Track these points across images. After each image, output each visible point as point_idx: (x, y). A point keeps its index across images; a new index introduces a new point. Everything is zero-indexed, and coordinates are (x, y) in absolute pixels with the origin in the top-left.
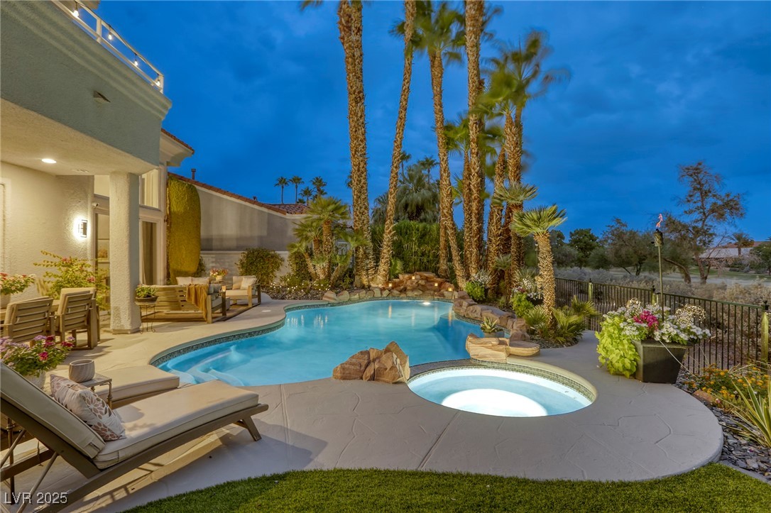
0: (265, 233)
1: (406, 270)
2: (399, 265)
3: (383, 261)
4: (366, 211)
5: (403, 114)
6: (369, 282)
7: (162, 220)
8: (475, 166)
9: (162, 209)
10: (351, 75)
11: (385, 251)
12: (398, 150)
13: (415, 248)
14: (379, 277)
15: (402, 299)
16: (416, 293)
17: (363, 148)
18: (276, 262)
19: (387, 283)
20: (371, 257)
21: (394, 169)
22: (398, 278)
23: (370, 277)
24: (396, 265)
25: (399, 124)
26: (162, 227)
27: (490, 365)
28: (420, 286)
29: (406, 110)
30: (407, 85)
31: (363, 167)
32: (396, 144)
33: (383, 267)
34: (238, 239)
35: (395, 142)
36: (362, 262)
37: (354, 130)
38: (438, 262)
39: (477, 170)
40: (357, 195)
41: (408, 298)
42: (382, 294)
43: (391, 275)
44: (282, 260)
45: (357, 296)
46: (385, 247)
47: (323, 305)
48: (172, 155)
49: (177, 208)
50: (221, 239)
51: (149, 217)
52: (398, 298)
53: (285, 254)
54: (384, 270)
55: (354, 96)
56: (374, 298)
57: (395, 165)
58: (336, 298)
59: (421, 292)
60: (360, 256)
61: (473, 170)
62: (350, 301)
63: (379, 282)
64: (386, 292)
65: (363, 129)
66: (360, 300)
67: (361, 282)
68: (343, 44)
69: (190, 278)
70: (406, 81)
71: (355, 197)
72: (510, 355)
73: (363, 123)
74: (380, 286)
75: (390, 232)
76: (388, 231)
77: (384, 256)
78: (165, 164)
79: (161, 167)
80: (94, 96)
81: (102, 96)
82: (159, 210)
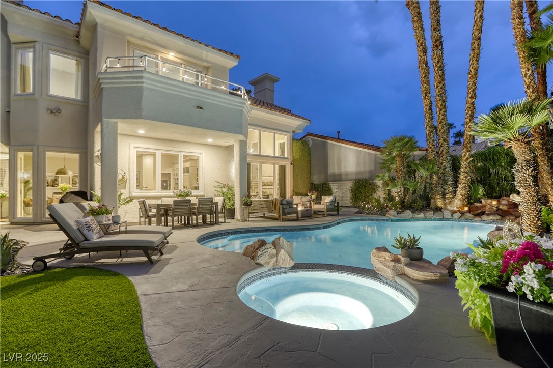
0: (373, 168)
1: (489, 195)
2: (481, 191)
3: (461, 186)
4: (445, 143)
5: (476, 44)
6: (445, 205)
7: (289, 163)
9: (289, 158)
10: (417, 31)
11: (462, 177)
12: (472, 81)
14: (456, 201)
15: (476, 222)
16: (492, 218)
17: (441, 88)
18: (374, 188)
19: (464, 206)
20: (449, 183)
21: (469, 99)
22: (481, 202)
23: (447, 201)
24: (476, 191)
25: (472, 55)
26: (289, 167)
27: (384, 280)
28: (499, 211)
29: (479, 39)
30: (479, 15)
31: (442, 105)
32: (470, 76)
33: (461, 191)
34: (357, 173)
35: (469, 74)
36: (436, 187)
37: (423, 76)
40: (429, 131)
41: (483, 221)
42: (452, 216)
43: (471, 200)
44: (378, 187)
45: (422, 215)
46: (462, 173)
47: (384, 220)
48: (296, 126)
49: (296, 156)
51: (283, 163)
52: (472, 221)
53: (379, 183)
54: (461, 195)
55: (421, 47)
56: (443, 219)
57: (470, 96)
58: (396, 215)
59: (499, 217)
60: (434, 182)
62: (413, 219)
63: (457, 203)
64: (456, 216)
65: (441, 72)
66: (425, 219)
67: (436, 205)
68: (409, 8)
70: (478, 11)
71: (428, 132)
73: (440, 67)
74: (455, 209)
75: (467, 159)
76: (464, 159)
77: (461, 182)
78: (291, 132)
79: (288, 134)
80: (197, 109)
81: (201, 108)
82: (287, 158)
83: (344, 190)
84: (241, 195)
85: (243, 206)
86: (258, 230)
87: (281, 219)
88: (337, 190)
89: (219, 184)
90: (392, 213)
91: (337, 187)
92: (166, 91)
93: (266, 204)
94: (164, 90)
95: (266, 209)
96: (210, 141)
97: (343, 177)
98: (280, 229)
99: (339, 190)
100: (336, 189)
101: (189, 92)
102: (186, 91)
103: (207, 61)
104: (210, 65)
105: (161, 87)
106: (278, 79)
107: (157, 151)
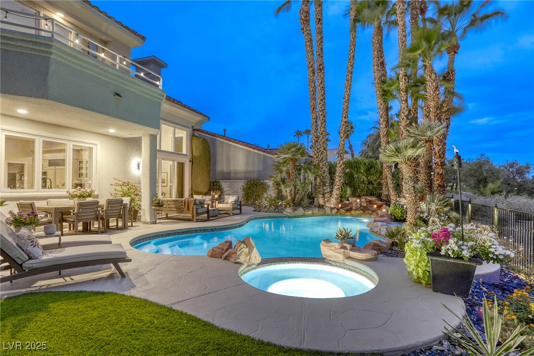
0: (261, 168)
1: (354, 195)
2: (349, 191)
3: (336, 187)
4: (325, 151)
5: (350, 76)
6: (325, 202)
7: (188, 161)
8: (405, 111)
9: (188, 154)
10: (309, 54)
11: (337, 180)
12: (346, 104)
13: (364, 178)
14: (332, 199)
15: (347, 216)
16: (358, 212)
17: (323, 105)
18: (265, 188)
19: (338, 204)
20: (327, 185)
21: (344, 119)
22: (348, 200)
23: (326, 199)
24: (346, 191)
25: (347, 85)
26: (188, 165)
27: (334, 264)
28: (362, 207)
29: (352, 73)
30: (352, 55)
31: (323, 119)
32: (345, 100)
33: (336, 192)
34: (246, 172)
35: (344, 98)
36: (319, 188)
37: (312, 93)
38: (381, 189)
39: (406, 114)
40: (315, 140)
41: (352, 215)
42: (331, 211)
43: (341, 198)
44: (269, 186)
45: (310, 212)
46: (337, 177)
47: (283, 217)
48: (195, 122)
49: (196, 153)
50: (236, 172)
51: (182, 160)
52: (344, 215)
53: (270, 183)
54: (336, 194)
55: (311, 69)
56: (325, 214)
57: (344, 116)
58: (292, 212)
59: (362, 212)
60: (318, 184)
61: (402, 114)
62: (304, 216)
63: (333, 202)
64: (334, 211)
65: (323, 92)
66: (313, 215)
67: (318, 203)
68: (303, 33)
69: (201, 196)
70: (351, 51)
71: (314, 141)
72: (349, 258)
73: (322, 87)
74: (332, 206)
75: (341, 166)
76: (339, 165)
77: (336, 184)
78: (191, 127)
79: (188, 129)
80: (114, 95)
81: (118, 95)
82: (186, 155)
83: (236, 188)
84: (150, 195)
85: (153, 207)
86: (179, 233)
87: (195, 220)
88: (228, 189)
89: (118, 182)
90: (289, 211)
91: (228, 186)
92: (79, 68)
93: (175, 204)
94: (77, 67)
95: (175, 209)
96: (112, 131)
97: (232, 175)
98: (201, 230)
99: (230, 189)
100: (227, 187)
101: (107, 74)
102: (104, 73)
103: (106, 35)
104: (109, 39)
105: (74, 63)
106: (166, 65)
107: (37, 138)
